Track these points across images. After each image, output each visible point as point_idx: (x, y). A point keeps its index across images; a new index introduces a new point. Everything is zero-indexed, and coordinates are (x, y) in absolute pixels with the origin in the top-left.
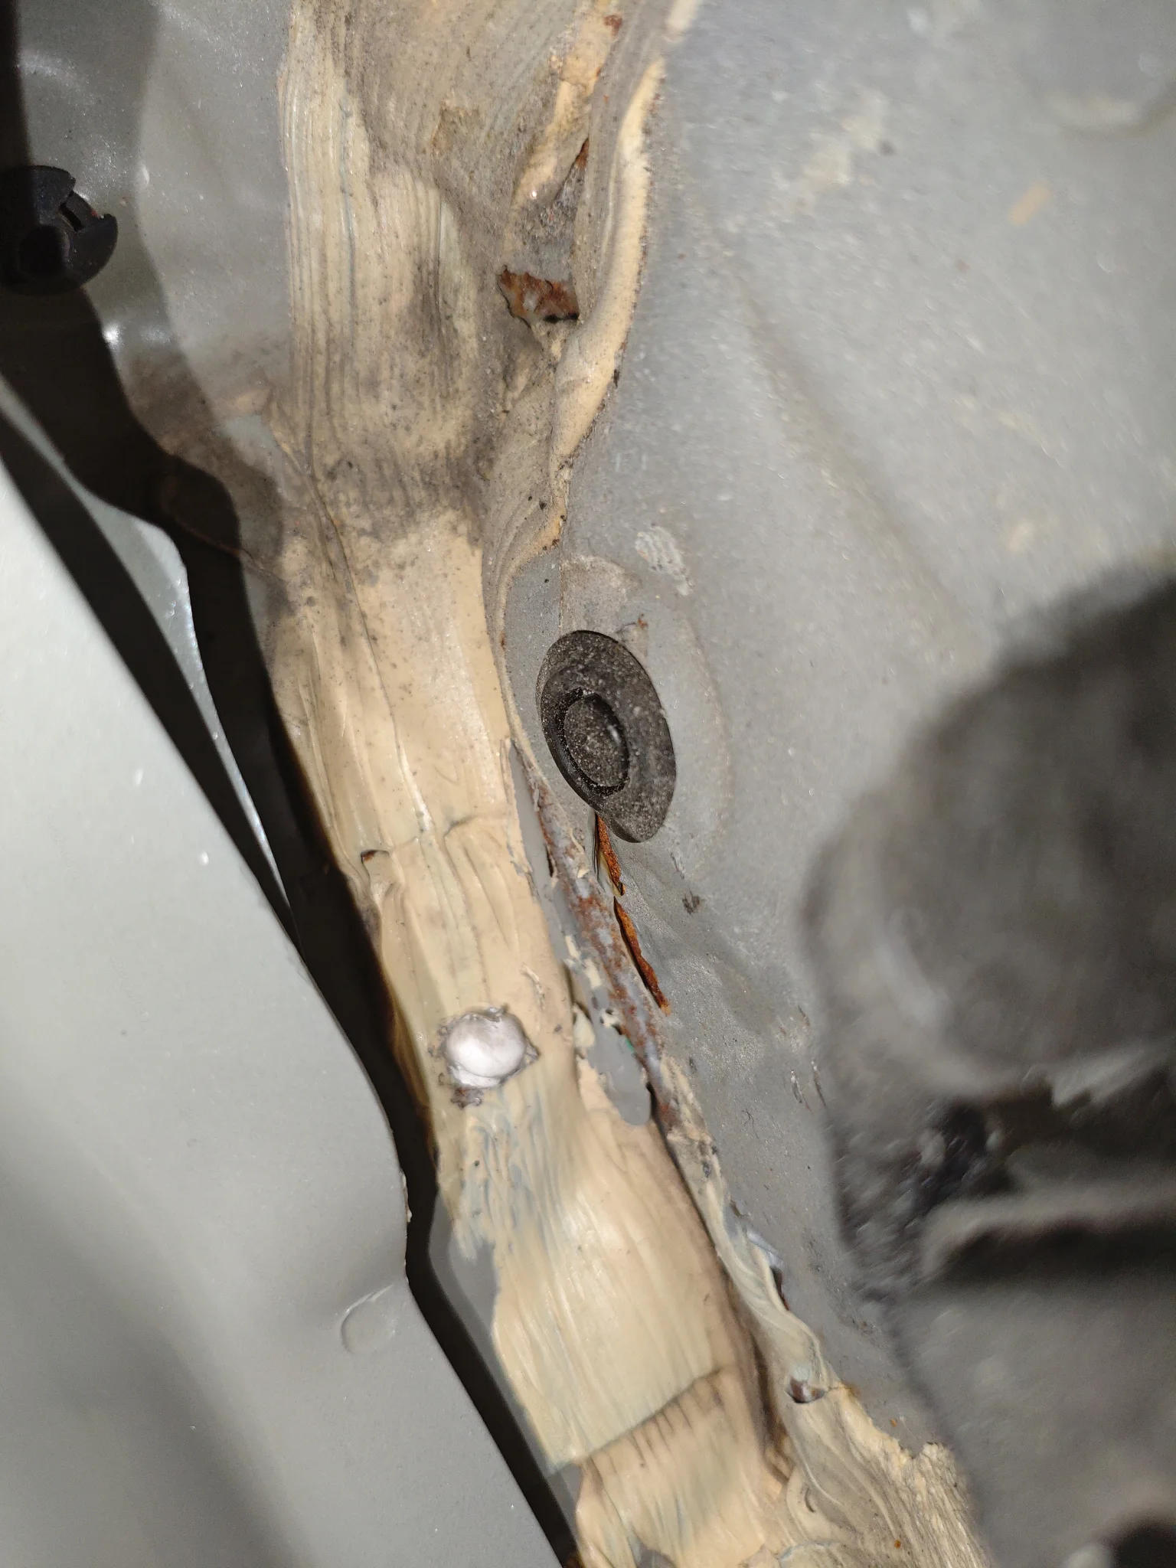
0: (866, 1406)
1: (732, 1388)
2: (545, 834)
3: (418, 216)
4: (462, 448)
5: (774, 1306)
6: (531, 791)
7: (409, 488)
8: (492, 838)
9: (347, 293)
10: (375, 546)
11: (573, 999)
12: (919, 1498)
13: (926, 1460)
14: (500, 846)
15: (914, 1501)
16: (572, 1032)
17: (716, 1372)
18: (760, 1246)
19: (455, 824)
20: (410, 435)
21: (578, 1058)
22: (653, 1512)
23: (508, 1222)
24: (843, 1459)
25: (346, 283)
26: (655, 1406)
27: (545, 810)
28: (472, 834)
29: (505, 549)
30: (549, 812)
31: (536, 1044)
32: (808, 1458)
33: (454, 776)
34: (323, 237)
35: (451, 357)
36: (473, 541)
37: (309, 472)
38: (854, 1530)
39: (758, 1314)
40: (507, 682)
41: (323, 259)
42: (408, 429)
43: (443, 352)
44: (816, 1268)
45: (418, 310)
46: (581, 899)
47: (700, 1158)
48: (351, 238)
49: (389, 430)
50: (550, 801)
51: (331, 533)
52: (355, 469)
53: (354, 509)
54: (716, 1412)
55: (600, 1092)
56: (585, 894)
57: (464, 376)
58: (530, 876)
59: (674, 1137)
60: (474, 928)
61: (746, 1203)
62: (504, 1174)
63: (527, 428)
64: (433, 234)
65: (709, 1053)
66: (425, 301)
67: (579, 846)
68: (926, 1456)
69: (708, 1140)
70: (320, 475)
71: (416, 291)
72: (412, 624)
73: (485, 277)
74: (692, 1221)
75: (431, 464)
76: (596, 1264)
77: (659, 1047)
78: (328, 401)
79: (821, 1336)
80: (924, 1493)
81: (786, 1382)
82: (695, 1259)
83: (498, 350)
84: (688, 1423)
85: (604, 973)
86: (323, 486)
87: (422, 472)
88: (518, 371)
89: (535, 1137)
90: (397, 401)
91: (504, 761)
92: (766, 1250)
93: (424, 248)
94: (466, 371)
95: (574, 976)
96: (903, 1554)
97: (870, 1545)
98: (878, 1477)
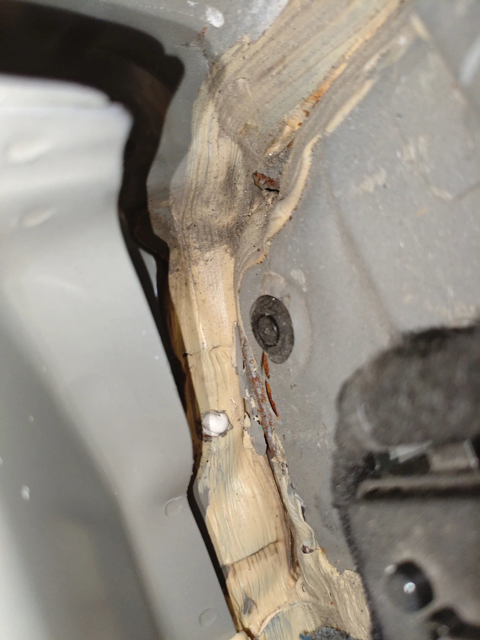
0: (327, 556)
1: (281, 547)
2: (244, 355)
3: (231, 152)
4: (232, 225)
5: (301, 520)
6: (241, 340)
7: (213, 236)
8: (225, 354)
9: (204, 174)
10: (199, 253)
11: (245, 411)
12: (341, 587)
13: (345, 575)
14: (228, 357)
15: (339, 588)
16: (243, 421)
17: (277, 541)
18: (299, 499)
19: (214, 348)
20: (216, 219)
21: (244, 430)
22: (251, 585)
23: (215, 482)
24: (317, 573)
25: (205, 171)
26: (256, 550)
27: (245, 347)
28: (219, 351)
29: (244, 261)
30: (246, 348)
31: (232, 424)
32: (305, 572)
33: (216, 332)
34: (200, 156)
35: (234, 196)
36: (232, 255)
37: (181, 227)
38: (318, 598)
39: (294, 522)
40: (238, 304)
41: (199, 163)
42: (216, 217)
43: (232, 195)
44: (317, 507)
45: (226, 181)
46: (253, 378)
47: (282, 468)
48: (209, 157)
49: (210, 217)
50: (247, 345)
51: (186, 247)
52: (196, 227)
53: (194, 240)
54: (275, 555)
55: (250, 442)
56: (254, 376)
57: (237, 202)
58: (236, 368)
59: (273, 460)
60: (217, 383)
61: (296, 484)
62: (216, 466)
63: (256, 223)
64: (234, 158)
65: (291, 434)
66: (229, 179)
67: (255, 361)
68: (345, 573)
69: (285, 462)
70: (185, 228)
71: (227, 176)
72: (208, 280)
73: (249, 172)
74: (275, 490)
75: (222, 229)
76: (242, 500)
77: (272, 430)
78: (192, 205)
79: (315, 531)
80: (343, 585)
81: (301, 546)
82: (275, 502)
83: (250, 196)
84: (266, 557)
85: (257, 403)
86: (185, 232)
87: (218, 231)
88: (255, 203)
89: (227, 455)
90: (214, 208)
91: (234, 330)
92: (300, 501)
93: (231, 162)
94: (238, 201)
95: (246, 403)
96: (333, 607)
97: (322, 603)
98: (328, 579)
